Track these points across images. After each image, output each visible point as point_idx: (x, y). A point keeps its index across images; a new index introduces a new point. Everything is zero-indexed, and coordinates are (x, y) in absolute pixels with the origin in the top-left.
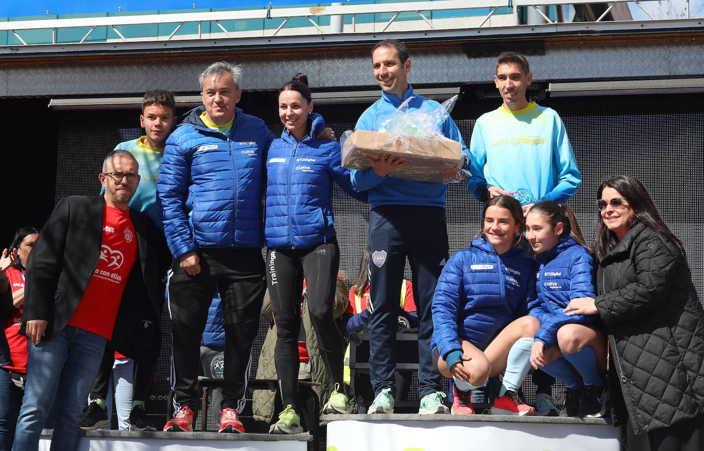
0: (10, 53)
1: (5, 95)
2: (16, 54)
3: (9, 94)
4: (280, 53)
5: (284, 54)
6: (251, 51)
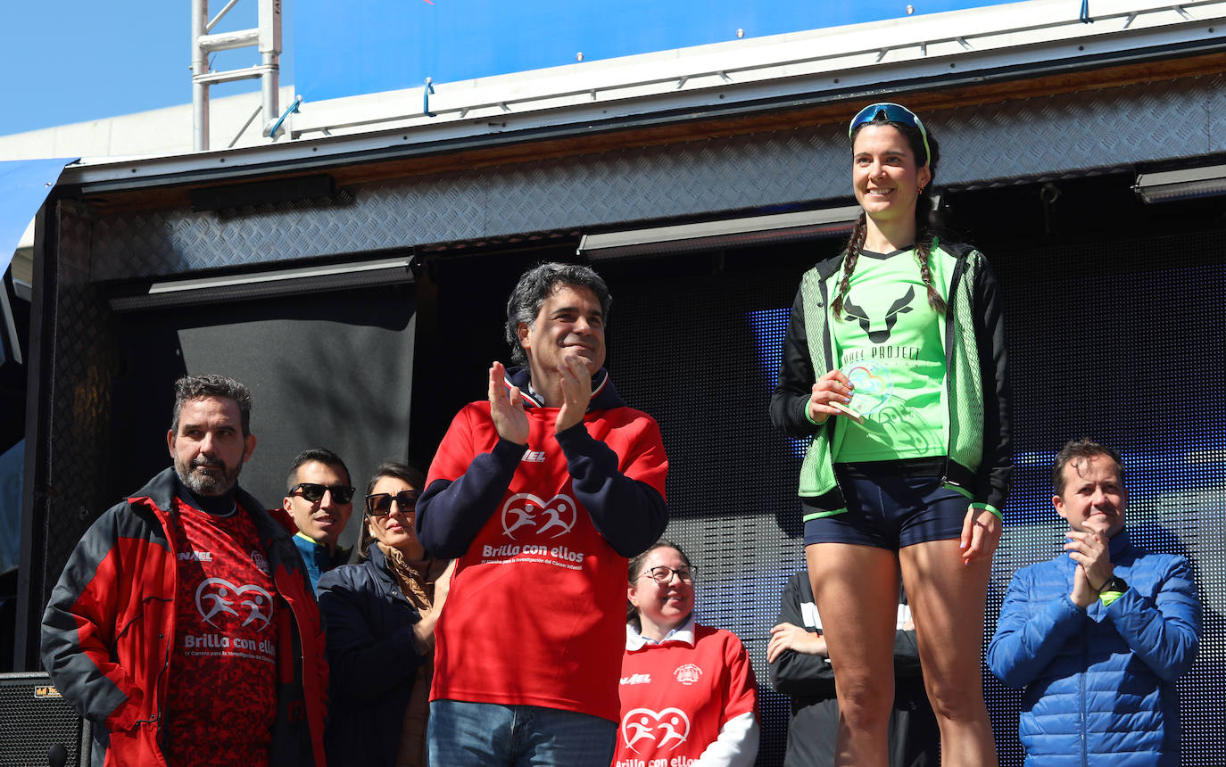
0: (488, 132)
1: (480, 235)
2: (501, 134)
3: (491, 233)
4: (1110, 80)
5: (1121, 84)
6: (1038, 79)
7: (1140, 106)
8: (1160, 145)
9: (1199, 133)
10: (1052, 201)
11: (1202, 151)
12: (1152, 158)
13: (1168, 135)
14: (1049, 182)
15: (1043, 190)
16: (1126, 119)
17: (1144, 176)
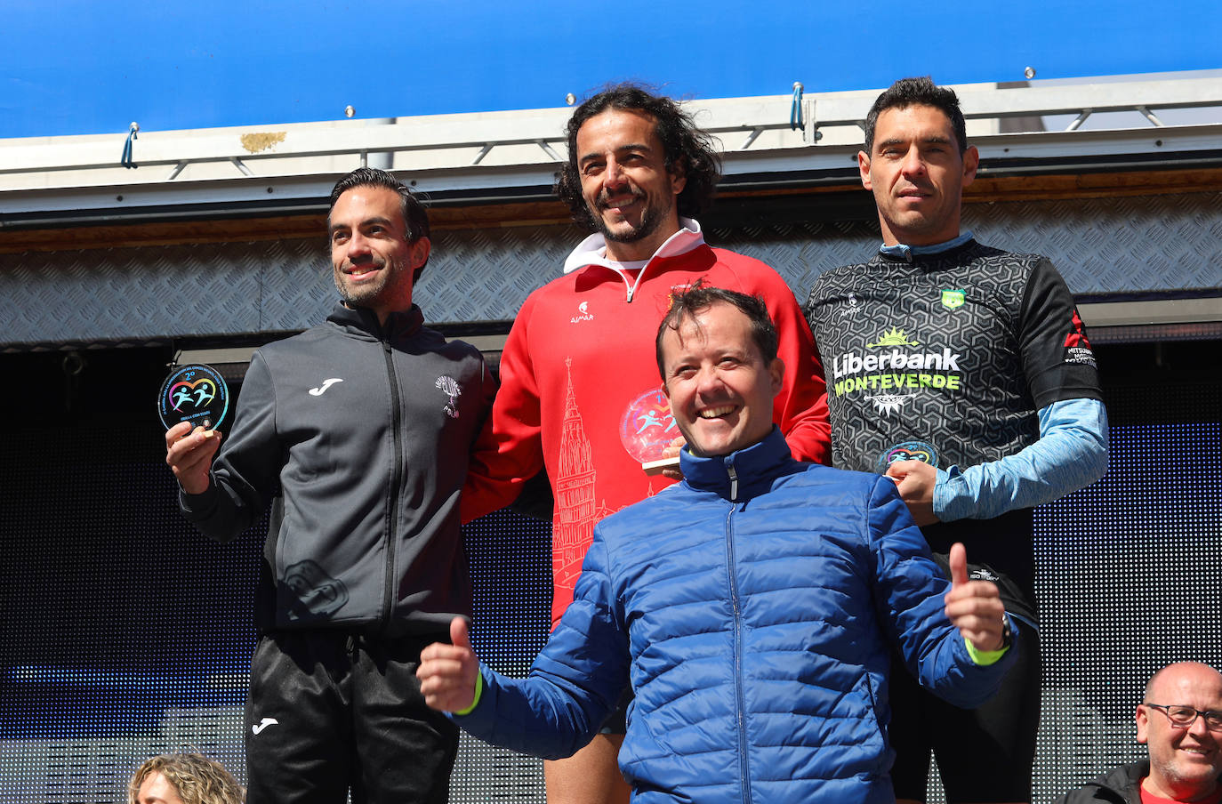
4: (151, 238)
5: (162, 243)
6: (68, 230)
7: (155, 273)
8: (204, 318)
9: (250, 307)
10: (77, 372)
11: (251, 329)
12: (194, 332)
13: (214, 308)
14: (73, 351)
15: (66, 359)
16: (166, 285)
17: (183, 352)
